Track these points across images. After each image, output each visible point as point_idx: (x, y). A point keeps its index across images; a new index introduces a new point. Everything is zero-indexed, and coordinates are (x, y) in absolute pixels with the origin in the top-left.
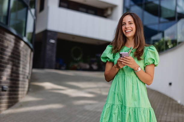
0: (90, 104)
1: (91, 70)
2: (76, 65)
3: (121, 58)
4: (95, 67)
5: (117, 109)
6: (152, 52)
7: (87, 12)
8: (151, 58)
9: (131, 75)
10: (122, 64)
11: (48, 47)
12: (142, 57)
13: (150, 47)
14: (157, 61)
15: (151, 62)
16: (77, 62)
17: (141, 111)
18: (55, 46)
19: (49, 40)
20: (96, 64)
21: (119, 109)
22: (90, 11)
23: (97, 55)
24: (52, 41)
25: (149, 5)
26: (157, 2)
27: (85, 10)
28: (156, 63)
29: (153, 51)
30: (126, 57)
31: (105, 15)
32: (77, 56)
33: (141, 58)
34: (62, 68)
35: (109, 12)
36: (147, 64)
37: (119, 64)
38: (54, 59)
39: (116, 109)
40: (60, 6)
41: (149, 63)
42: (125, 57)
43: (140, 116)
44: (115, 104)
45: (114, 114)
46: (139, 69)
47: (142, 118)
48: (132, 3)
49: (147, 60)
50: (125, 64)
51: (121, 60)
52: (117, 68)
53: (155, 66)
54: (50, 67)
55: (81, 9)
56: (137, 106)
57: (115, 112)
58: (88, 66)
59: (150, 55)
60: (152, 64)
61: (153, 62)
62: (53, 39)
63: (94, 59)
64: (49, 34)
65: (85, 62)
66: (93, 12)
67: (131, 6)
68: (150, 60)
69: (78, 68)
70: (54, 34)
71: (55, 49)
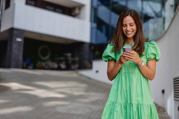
0: (62, 105)
1: (59, 69)
2: (44, 64)
3: (125, 53)
4: (63, 66)
5: (120, 107)
6: (153, 47)
7: (55, 11)
8: (153, 53)
9: (134, 72)
10: (125, 59)
11: (14, 46)
12: (144, 53)
13: (151, 43)
14: (158, 55)
15: (153, 57)
16: (44, 61)
17: (144, 108)
18: (22, 44)
19: (15, 39)
20: (64, 63)
21: (121, 106)
22: (57, 10)
23: (65, 54)
24: (19, 40)
25: (115, 5)
26: (123, 3)
27: (52, 8)
28: (157, 58)
29: (155, 46)
30: (130, 52)
31: (73, 14)
32: (45, 55)
33: (142, 54)
34: (29, 67)
35: (77, 11)
36: (149, 60)
37: (123, 59)
38: (21, 58)
39: (118, 106)
40: (27, 3)
41: (151, 58)
42: (128, 51)
43: (143, 112)
44: (118, 102)
45: (116, 111)
46: (143, 64)
47: (144, 115)
48: (99, 3)
49: (149, 55)
50: (129, 59)
51: (124, 55)
52: (120, 63)
53: (157, 60)
54: (17, 67)
55: (48, 7)
56: (141, 103)
57: (117, 110)
58: (56, 66)
59: (151, 50)
60: (154, 59)
61: (155, 56)
62: (19, 37)
63: (62, 58)
64: (15, 32)
65: (53, 61)
66: (61, 11)
67: (98, 5)
68: (151, 55)
69: (46, 67)
70: (21, 32)
71: (22, 48)
